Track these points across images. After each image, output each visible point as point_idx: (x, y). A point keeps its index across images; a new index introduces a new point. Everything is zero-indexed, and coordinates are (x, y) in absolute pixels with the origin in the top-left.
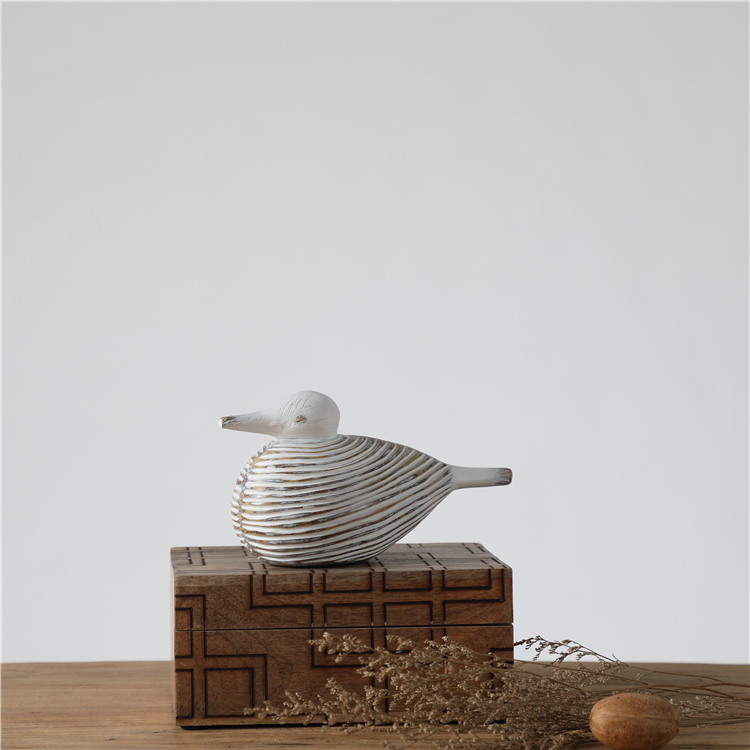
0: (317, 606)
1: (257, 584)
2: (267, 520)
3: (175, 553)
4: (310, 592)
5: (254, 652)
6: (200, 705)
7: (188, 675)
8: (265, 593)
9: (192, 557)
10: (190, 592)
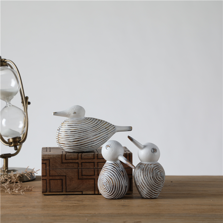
0: (80, 163)
1: (63, 157)
2: (65, 140)
3: (43, 149)
4: (78, 159)
5: (63, 175)
6: (48, 189)
7: (45, 181)
8: (66, 159)
9: (47, 149)
10: (46, 159)
